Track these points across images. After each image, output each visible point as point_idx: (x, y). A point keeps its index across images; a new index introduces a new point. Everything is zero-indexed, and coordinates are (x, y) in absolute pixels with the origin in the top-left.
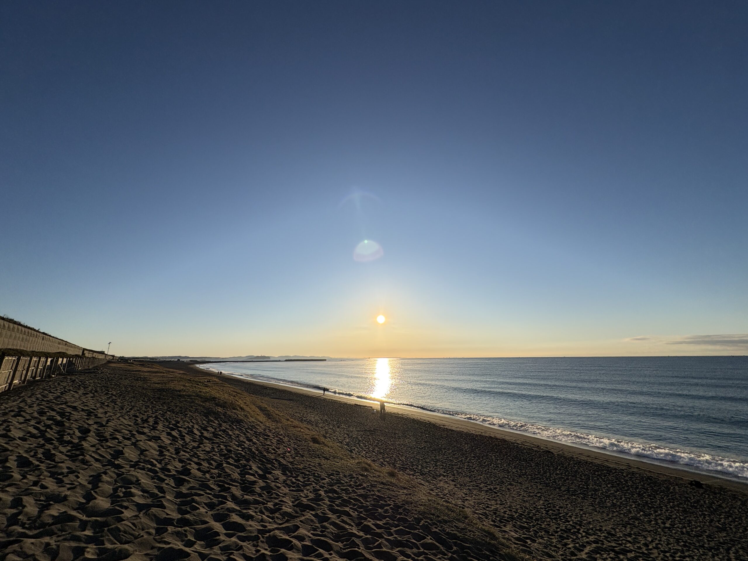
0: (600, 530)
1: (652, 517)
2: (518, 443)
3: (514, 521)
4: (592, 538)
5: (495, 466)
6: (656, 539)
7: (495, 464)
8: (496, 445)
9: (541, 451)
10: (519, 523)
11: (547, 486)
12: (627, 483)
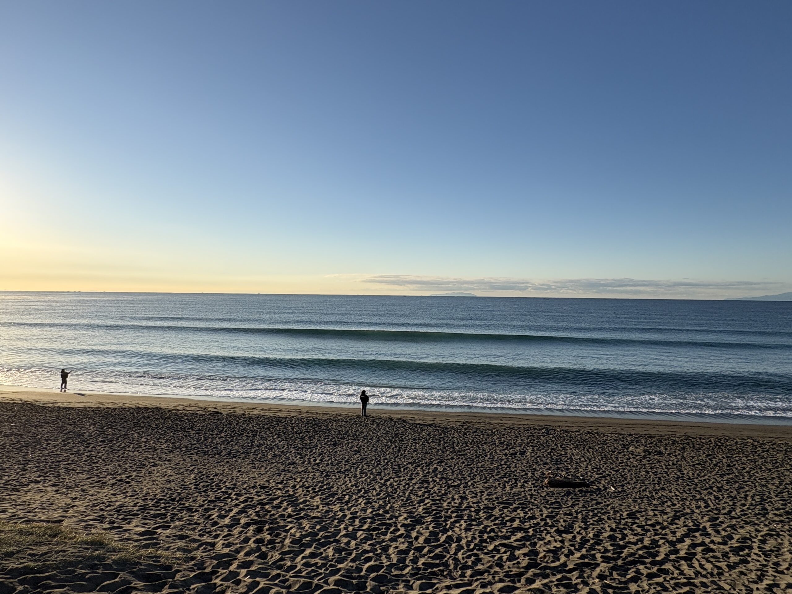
0: (254, 487)
1: (307, 457)
2: (178, 410)
3: (147, 511)
4: (241, 499)
5: (136, 446)
6: (304, 478)
7: (136, 445)
8: (144, 417)
9: (208, 413)
10: (152, 512)
11: (205, 455)
12: (293, 429)
